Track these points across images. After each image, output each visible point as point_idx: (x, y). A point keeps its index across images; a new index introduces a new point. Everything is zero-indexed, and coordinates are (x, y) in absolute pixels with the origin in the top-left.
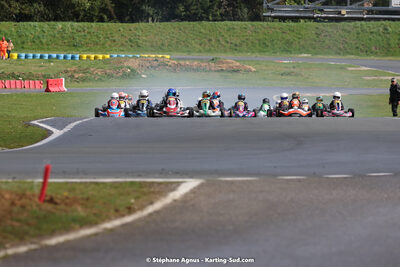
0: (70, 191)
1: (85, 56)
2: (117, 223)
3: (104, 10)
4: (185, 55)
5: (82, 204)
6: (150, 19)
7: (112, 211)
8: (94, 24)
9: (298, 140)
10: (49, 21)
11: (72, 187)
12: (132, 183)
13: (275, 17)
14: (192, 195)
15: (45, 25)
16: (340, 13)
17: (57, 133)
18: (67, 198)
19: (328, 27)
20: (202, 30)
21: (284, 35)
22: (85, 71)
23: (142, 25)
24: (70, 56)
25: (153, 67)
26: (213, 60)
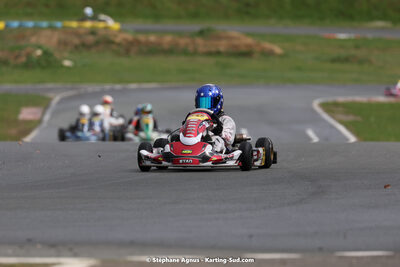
4: (149, 25)
25: (85, 46)
26: (201, 33)
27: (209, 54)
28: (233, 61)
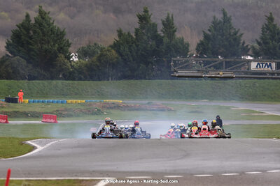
1: (69, 102)
3: (81, 73)
4: (131, 101)
6: (110, 78)
10: (48, 79)
15: (46, 82)
17: (40, 148)
19: (219, 83)
22: (69, 110)
23: (105, 82)
25: (111, 108)
26: (149, 103)
27: (151, 110)
28: (158, 112)
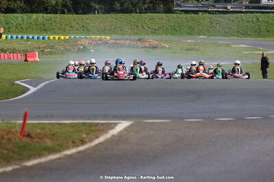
0: (41, 129)
1: (51, 37)
2: (74, 151)
3: (64, 6)
4: (120, 37)
5: (50, 138)
6: (96, 12)
7: (70, 143)
8: (58, 15)
9: (197, 95)
10: (28, 13)
11: (43, 126)
12: (84, 123)
13: (182, 11)
14: (125, 132)
15: (25, 16)
16: (226, 8)
17: (32, 90)
18: (40, 134)
19: (218, 17)
20: (132, 20)
21: (188, 23)
22: (52, 47)
23: (91, 16)
24: (41, 37)
26: (139, 40)
